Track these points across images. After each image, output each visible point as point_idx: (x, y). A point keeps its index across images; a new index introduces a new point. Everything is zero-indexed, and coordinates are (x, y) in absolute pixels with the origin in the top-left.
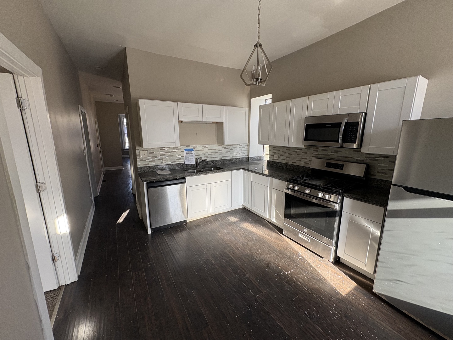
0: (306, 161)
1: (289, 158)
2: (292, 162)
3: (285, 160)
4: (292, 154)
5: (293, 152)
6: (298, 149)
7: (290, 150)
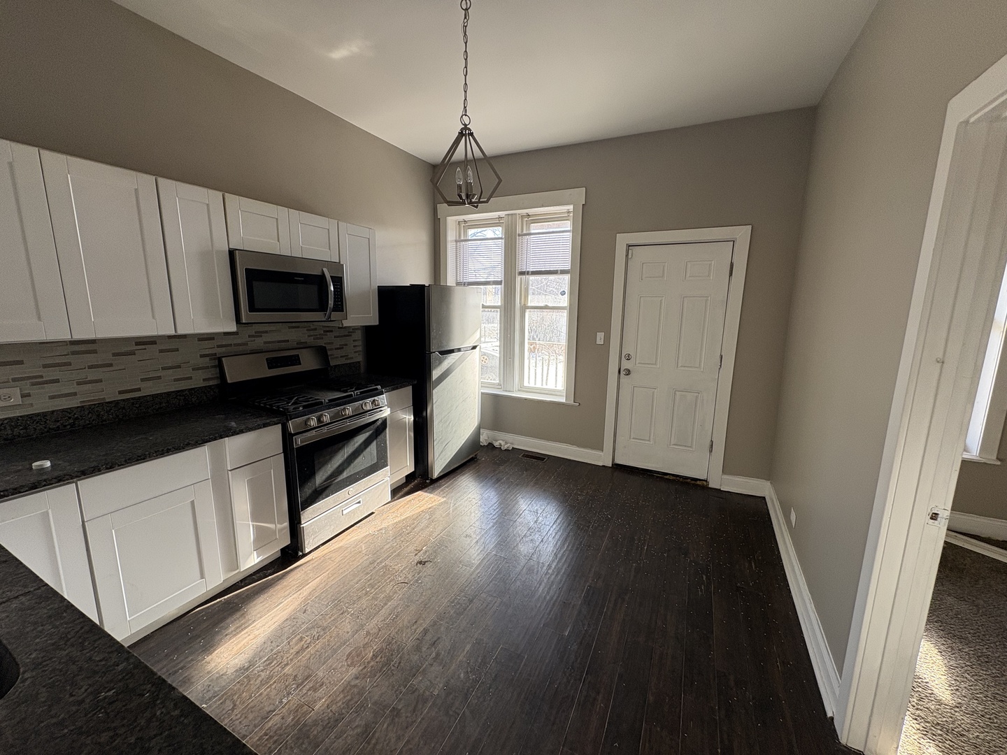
0: (179, 373)
1: (100, 381)
2: (120, 392)
3: (75, 394)
4: (111, 365)
5: (114, 355)
6: (137, 344)
7: (95, 352)
